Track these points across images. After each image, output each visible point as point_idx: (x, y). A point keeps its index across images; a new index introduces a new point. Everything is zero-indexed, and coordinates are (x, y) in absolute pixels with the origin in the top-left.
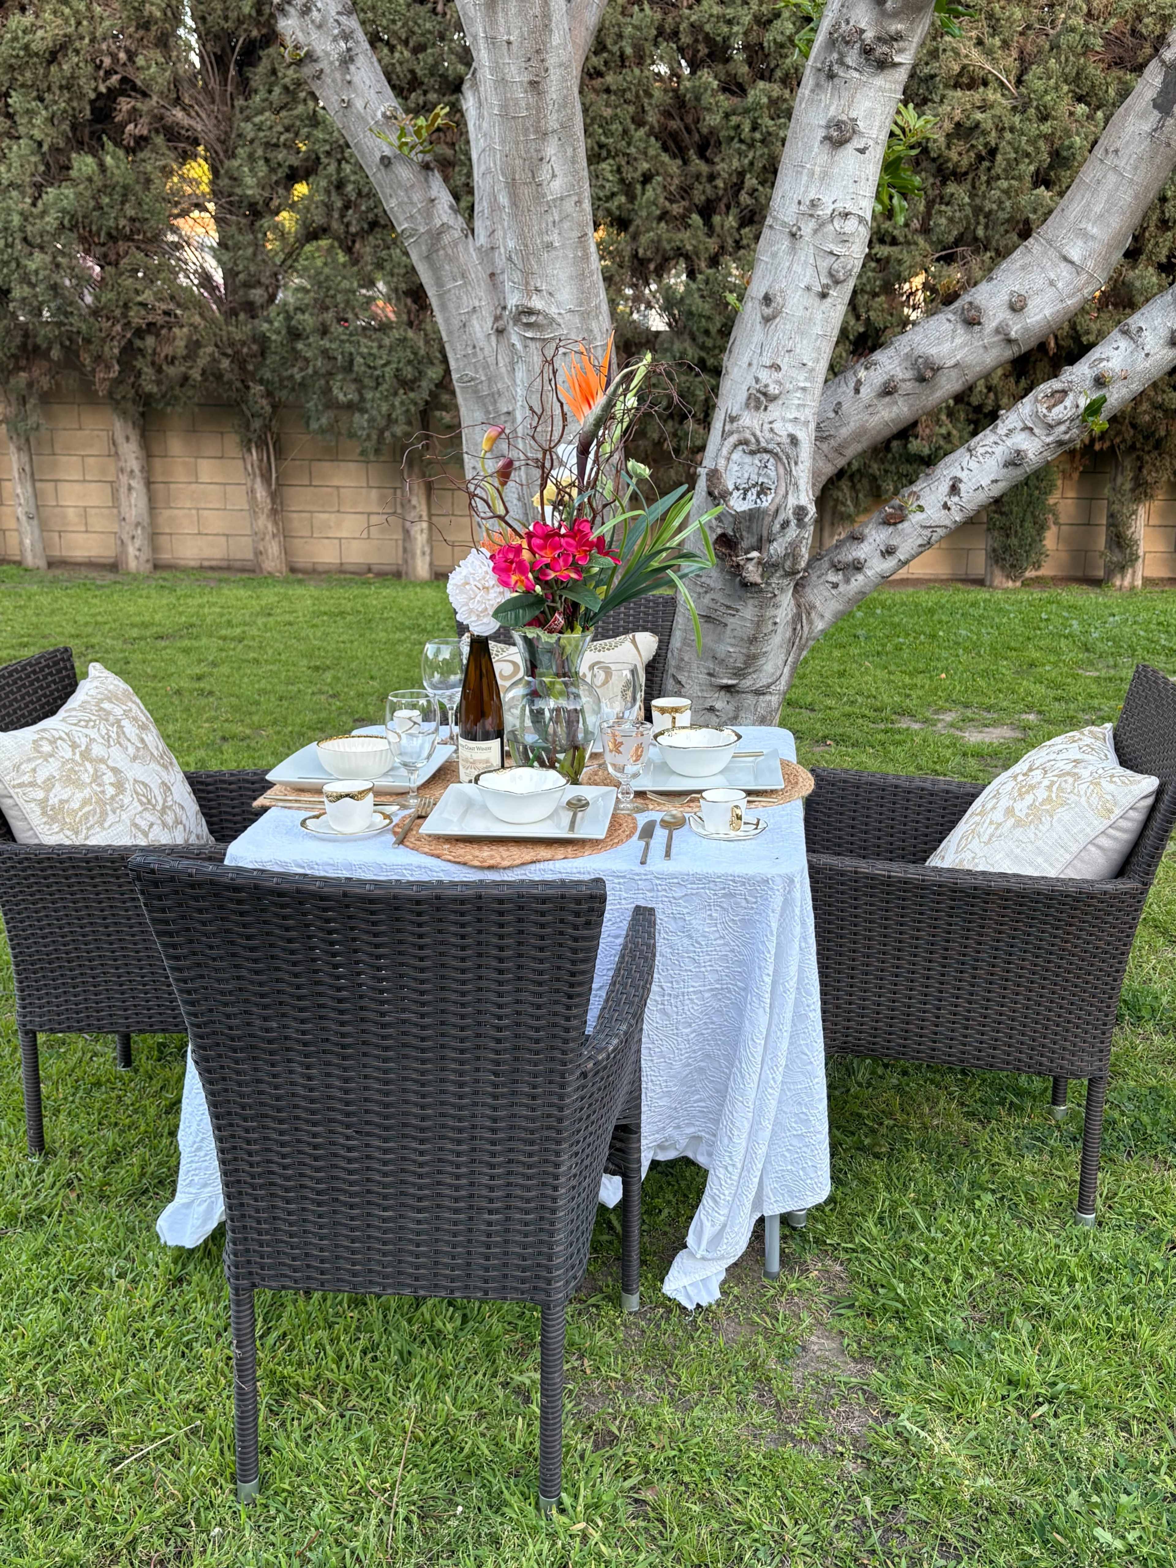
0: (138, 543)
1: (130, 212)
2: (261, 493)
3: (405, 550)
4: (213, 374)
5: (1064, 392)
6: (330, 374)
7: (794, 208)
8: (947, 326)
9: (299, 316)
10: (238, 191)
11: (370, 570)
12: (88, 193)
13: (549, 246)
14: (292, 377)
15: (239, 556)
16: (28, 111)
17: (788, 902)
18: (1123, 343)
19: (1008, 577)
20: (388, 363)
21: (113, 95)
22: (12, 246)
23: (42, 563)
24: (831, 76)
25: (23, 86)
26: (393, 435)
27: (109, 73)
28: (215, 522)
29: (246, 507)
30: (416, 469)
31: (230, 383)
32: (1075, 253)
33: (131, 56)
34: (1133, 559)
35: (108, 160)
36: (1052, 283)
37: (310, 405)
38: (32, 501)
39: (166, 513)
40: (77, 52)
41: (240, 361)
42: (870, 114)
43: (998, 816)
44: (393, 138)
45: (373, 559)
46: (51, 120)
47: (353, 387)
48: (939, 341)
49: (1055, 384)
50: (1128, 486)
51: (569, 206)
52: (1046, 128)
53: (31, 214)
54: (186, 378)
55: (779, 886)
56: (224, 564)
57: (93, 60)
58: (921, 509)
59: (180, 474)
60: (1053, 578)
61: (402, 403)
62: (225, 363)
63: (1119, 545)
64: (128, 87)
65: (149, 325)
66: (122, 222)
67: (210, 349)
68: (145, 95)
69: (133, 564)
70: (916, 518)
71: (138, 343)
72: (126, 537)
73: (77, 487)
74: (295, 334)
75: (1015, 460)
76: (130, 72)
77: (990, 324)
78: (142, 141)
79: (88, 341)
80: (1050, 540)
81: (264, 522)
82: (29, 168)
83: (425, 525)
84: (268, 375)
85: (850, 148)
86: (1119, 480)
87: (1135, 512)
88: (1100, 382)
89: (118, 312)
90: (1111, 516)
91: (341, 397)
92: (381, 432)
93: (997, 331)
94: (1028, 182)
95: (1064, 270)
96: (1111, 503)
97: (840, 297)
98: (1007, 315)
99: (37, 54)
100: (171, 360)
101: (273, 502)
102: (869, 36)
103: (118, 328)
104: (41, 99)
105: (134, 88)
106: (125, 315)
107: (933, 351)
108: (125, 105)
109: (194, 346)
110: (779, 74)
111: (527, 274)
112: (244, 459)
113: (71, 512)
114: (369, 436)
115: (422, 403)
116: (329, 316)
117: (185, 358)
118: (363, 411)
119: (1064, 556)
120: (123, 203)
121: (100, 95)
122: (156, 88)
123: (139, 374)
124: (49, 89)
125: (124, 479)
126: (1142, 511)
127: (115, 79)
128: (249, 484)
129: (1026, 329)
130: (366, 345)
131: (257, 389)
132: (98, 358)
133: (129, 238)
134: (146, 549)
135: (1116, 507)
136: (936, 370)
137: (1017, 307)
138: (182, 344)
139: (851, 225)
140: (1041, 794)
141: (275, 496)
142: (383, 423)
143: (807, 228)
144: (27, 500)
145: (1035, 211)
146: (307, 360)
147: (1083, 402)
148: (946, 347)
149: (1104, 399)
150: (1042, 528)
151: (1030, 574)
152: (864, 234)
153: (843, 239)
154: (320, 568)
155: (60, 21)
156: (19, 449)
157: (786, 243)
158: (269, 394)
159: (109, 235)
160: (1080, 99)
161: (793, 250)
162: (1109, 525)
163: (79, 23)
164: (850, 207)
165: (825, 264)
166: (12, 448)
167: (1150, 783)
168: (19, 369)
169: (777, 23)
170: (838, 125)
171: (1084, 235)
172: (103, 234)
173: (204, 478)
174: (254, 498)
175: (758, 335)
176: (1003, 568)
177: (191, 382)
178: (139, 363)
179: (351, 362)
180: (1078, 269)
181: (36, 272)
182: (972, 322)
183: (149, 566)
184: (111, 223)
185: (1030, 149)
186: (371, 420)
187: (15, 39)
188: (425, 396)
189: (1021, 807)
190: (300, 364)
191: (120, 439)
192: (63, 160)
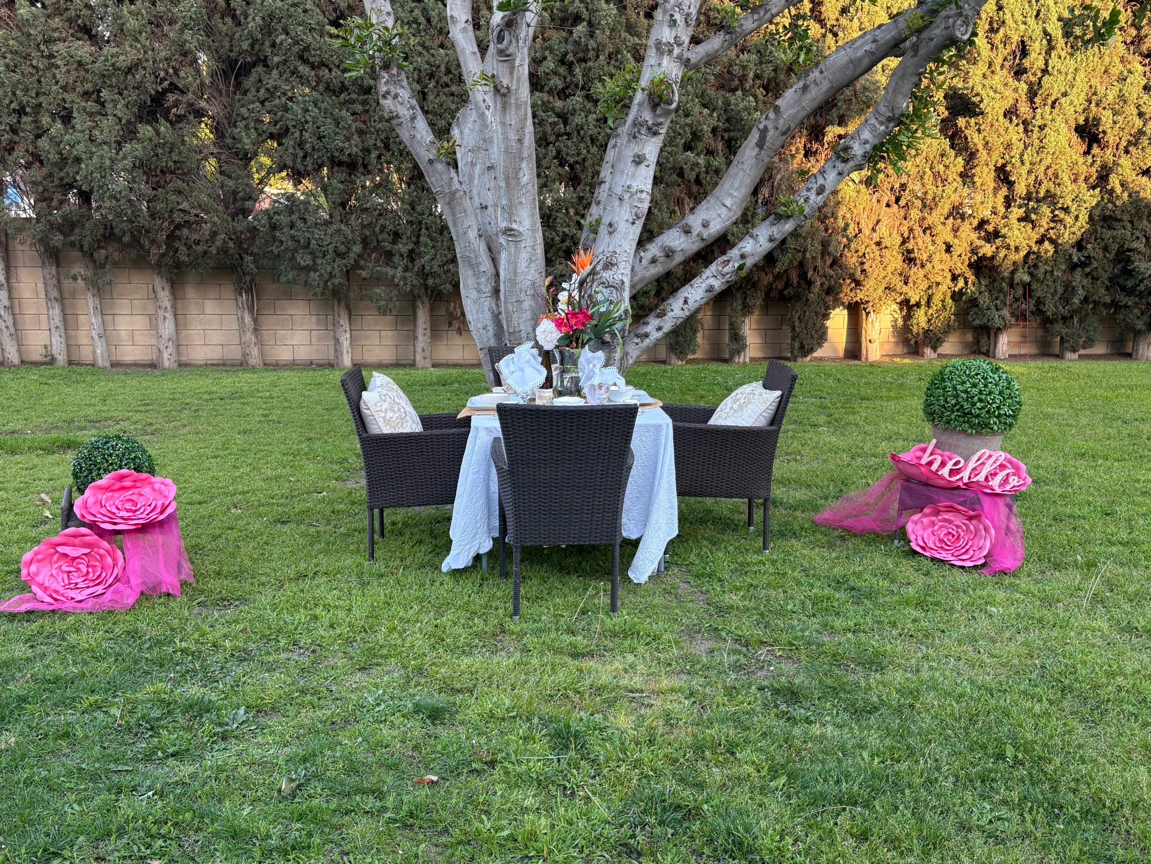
0: (170, 350)
1: (175, 158)
2: (248, 319)
3: (336, 350)
4: (224, 251)
5: (729, 261)
6: (295, 250)
7: (620, 188)
8: (677, 234)
9: (276, 217)
10: (239, 146)
11: (311, 364)
12: (149, 147)
13: (521, 203)
14: (272, 251)
15: (230, 357)
16: (112, 101)
17: (667, 433)
18: (751, 241)
19: (679, 359)
20: (331, 243)
21: (165, 91)
22: (104, 177)
23: (108, 365)
24: (635, 137)
25: (110, 86)
26: (333, 285)
27: (163, 80)
28: (215, 337)
29: (237, 327)
30: (343, 304)
31: (232, 255)
32: (728, 203)
33: (176, 71)
34: (744, 347)
35: (162, 129)
36: (719, 215)
37: (283, 267)
38: (101, 327)
39: (184, 333)
40: (145, 68)
41: (239, 242)
42: (650, 152)
43: (727, 410)
44: (434, 152)
45: (313, 357)
46: (127, 106)
47: (309, 257)
48: (674, 240)
49: (724, 258)
50: (739, 307)
51: (529, 187)
52: (688, 120)
53: (117, 159)
54: (205, 253)
55: (665, 427)
56: (221, 362)
57: (154, 73)
58: (672, 310)
59: (193, 309)
60: (702, 359)
61: (339, 266)
62: (231, 244)
63: (736, 340)
64: (173, 87)
65: (186, 222)
66: (170, 163)
67: (223, 236)
68: (183, 92)
69: (166, 364)
70: (670, 314)
71: (178, 232)
72: (162, 347)
73: (127, 318)
74: (274, 227)
75: (710, 289)
76: (175, 80)
77: (695, 233)
78: (180, 118)
79: (147, 231)
80: (700, 338)
81: (249, 336)
82: (114, 133)
83: (348, 336)
84: (256, 250)
85: (643, 165)
86: (735, 305)
87: (743, 322)
88: (743, 256)
89: (166, 215)
90: (731, 324)
91: (302, 263)
92: (326, 282)
93: (698, 235)
94: (681, 148)
95: (724, 210)
96: (731, 317)
97: (640, 224)
98: (702, 229)
99: (120, 69)
100: (198, 243)
101: (255, 324)
102: (650, 123)
103: (166, 224)
104: (121, 94)
105: (177, 88)
106: (170, 217)
107: (672, 244)
108: (171, 98)
109: (214, 234)
110: (547, 88)
111: (511, 214)
112: (236, 300)
113: (123, 334)
114: (318, 285)
115: (349, 266)
116: (294, 217)
117: (207, 241)
118: (316, 270)
119: (707, 347)
120: (170, 153)
121: (157, 92)
122: (191, 89)
123: (176, 250)
124: (126, 88)
125: (161, 313)
126: (747, 321)
127: (166, 84)
128: (240, 314)
129: (710, 235)
130: (318, 234)
131: (249, 258)
132: (153, 242)
133: (172, 172)
134: (175, 354)
135: (734, 319)
136: (673, 252)
137: (705, 225)
138: (207, 233)
139: (644, 195)
140: (742, 401)
141: (255, 321)
142: (327, 277)
143: (626, 196)
144: (98, 326)
145: (686, 164)
146: (281, 242)
147: (736, 265)
148: (677, 243)
149: (744, 264)
150: (695, 331)
151: (690, 357)
152: (649, 198)
153: (641, 201)
154: (281, 363)
155: (135, 51)
156: (94, 296)
157: (617, 202)
158: (255, 262)
159: (162, 171)
160: (704, 106)
161: (621, 205)
162: (730, 329)
163: (145, 52)
164: (643, 188)
165: (634, 211)
166: (89, 295)
167: (778, 393)
168: (99, 247)
169: (545, 63)
170: (639, 156)
171: (731, 195)
172: (158, 171)
173: (208, 311)
174: (243, 321)
175: (607, 239)
176: (676, 354)
177: (209, 255)
178: (177, 244)
179: (309, 243)
180: (730, 209)
181: (120, 192)
182: (687, 231)
183: (176, 364)
184: (164, 164)
185: (681, 131)
186: (321, 276)
187: (106, 60)
188: (352, 262)
189: (735, 406)
190: (277, 244)
191: (158, 289)
192: (131, 127)
